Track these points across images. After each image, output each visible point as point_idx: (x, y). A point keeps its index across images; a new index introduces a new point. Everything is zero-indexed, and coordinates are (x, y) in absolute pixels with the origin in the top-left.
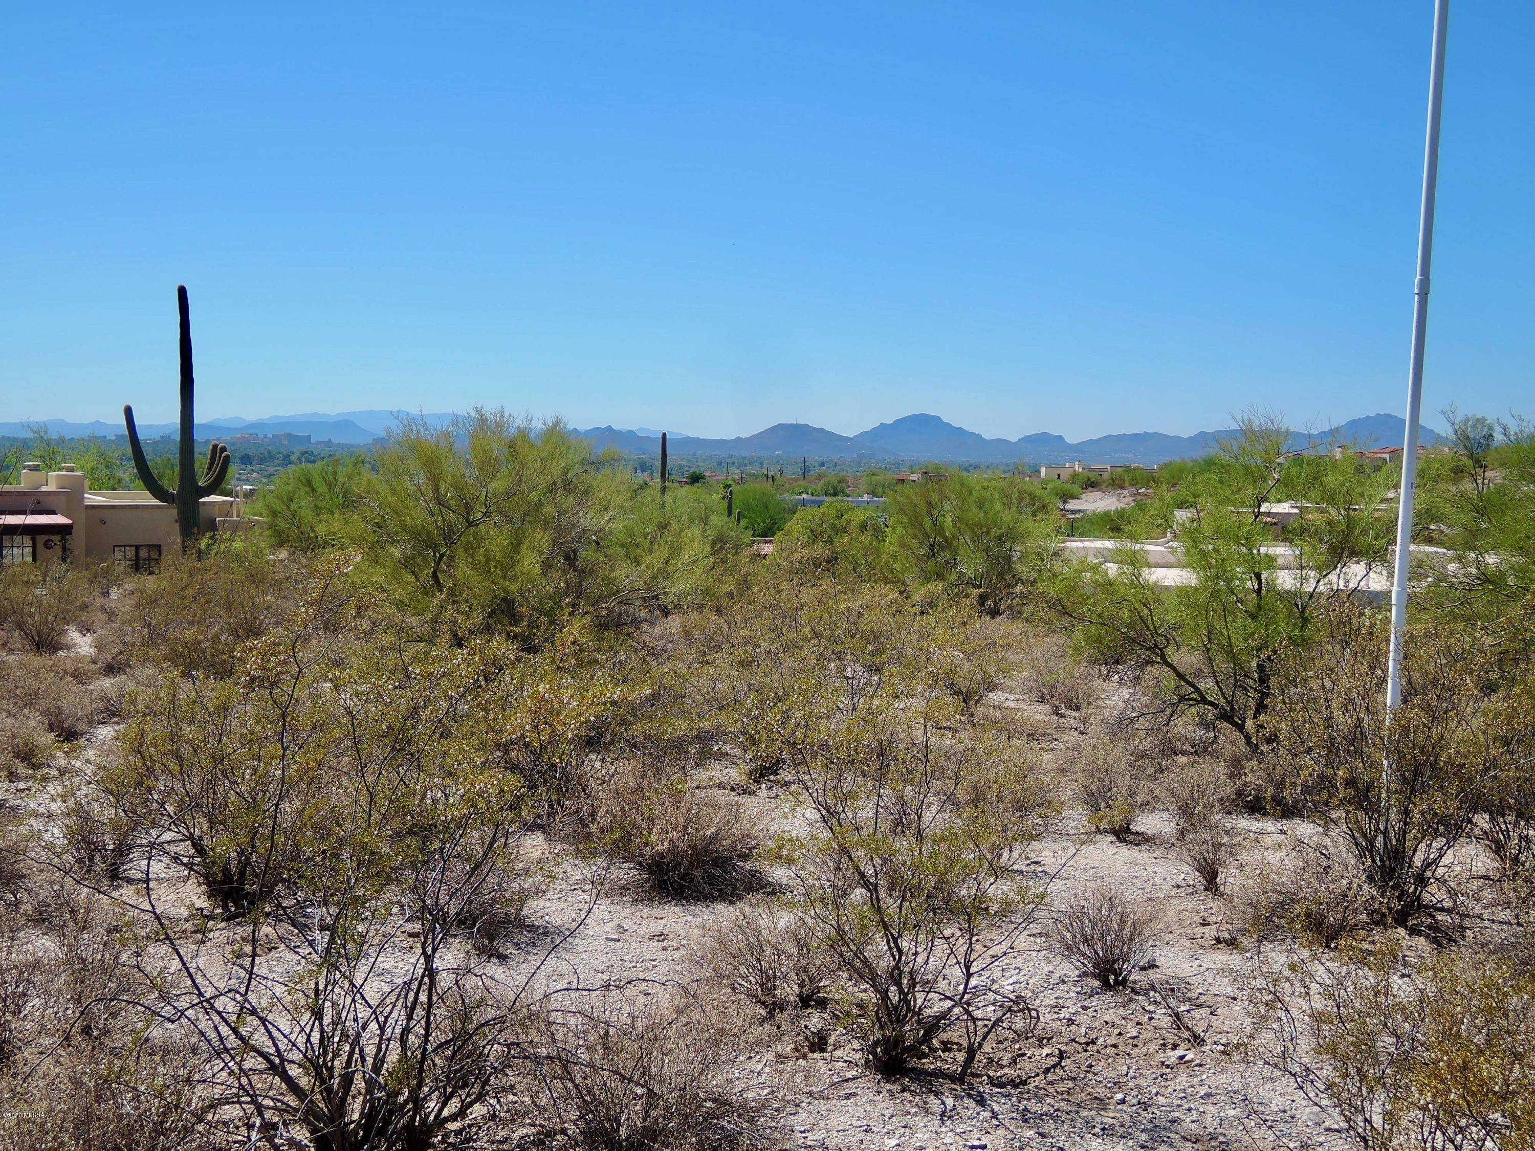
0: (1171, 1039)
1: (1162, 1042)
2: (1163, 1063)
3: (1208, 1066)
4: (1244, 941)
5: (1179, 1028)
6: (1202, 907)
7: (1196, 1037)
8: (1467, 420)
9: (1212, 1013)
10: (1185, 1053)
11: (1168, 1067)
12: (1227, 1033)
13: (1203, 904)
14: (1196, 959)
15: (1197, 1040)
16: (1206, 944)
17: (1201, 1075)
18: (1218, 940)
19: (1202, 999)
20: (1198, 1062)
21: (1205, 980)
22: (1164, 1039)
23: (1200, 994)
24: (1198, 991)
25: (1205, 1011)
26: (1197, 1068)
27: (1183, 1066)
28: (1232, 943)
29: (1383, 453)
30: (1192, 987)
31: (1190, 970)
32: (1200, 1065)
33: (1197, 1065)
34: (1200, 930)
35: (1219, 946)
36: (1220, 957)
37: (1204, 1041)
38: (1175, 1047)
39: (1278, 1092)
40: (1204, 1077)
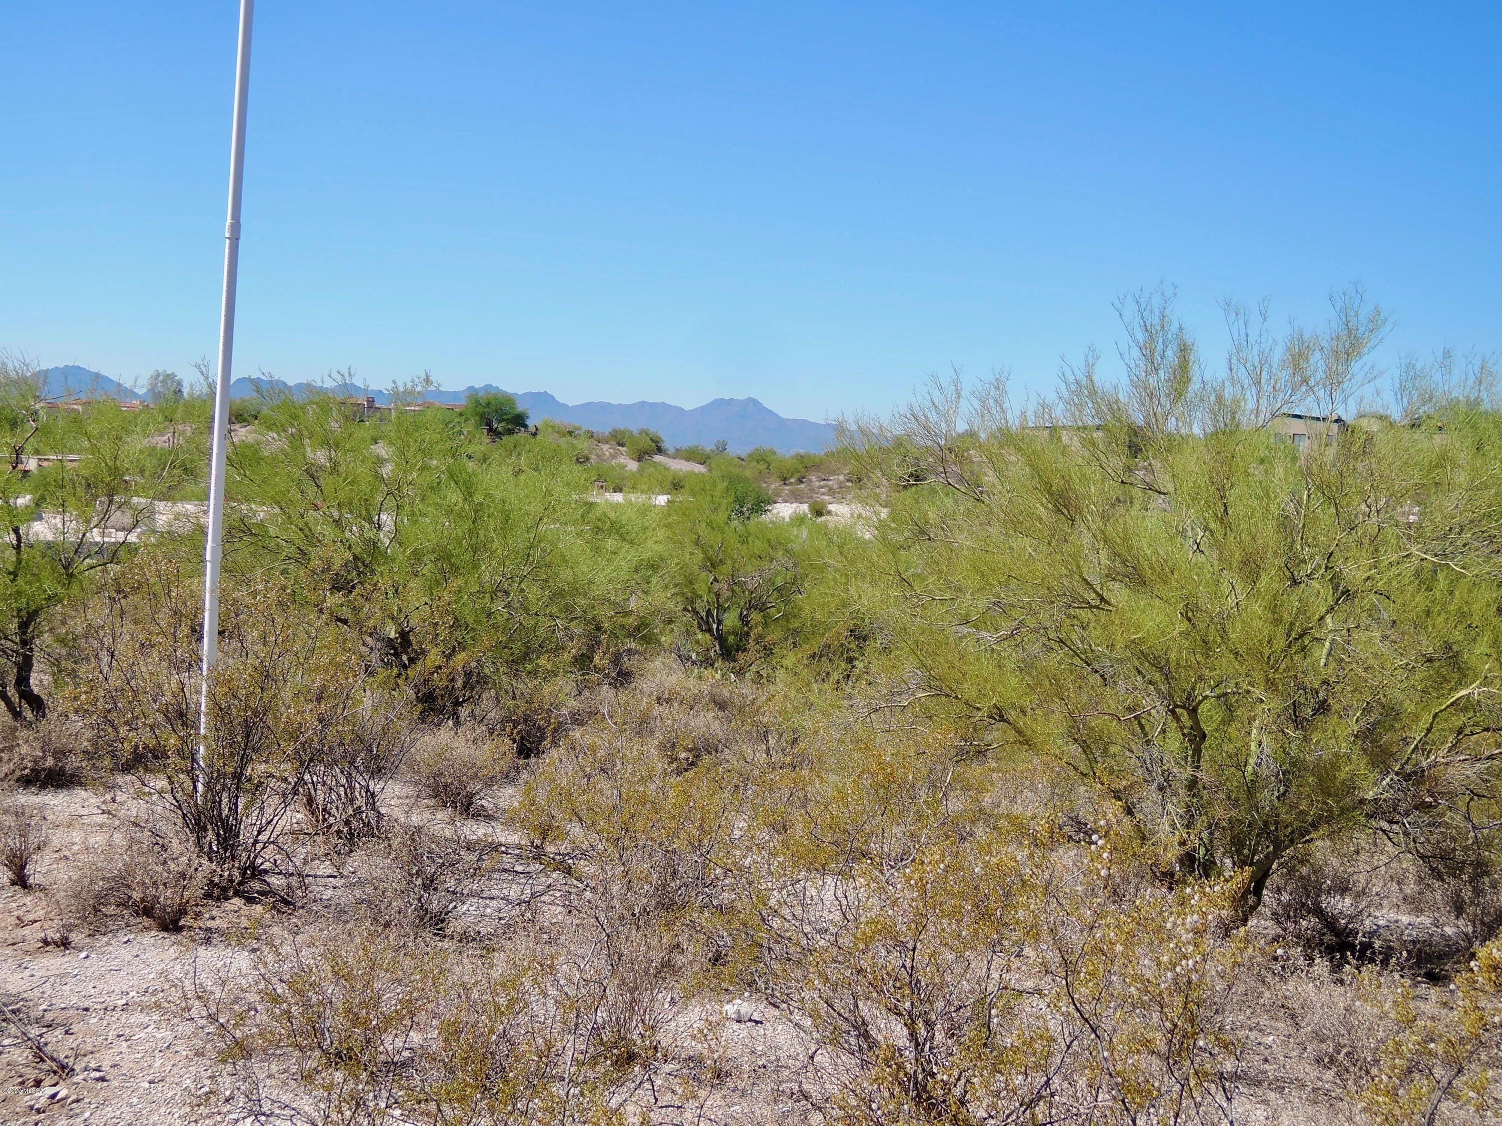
0: (31, 1074)
1: (20, 1080)
2: (31, 1107)
3: (87, 1100)
4: (76, 937)
5: (42, 1060)
6: (14, 905)
7: (63, 1067)
8: (158, 375)
9: (67, 1033)
10: (53, 1090)
11: (39, 1111)
12: (92, 1053)
13: (13, 901)
14: (26, 968)
15: (64, 1070)
16: (31, 948)
17: (83, 1112)
18: (46, 943)
19: (49, 1016)
20: (73, 1097)
21: (43, 993)
22: (20, 1076)
23: (45, 1010)
24: (41, 1008)
25: (59, 1032)
26: (74, 1105)
27: (56, 1106)
28: (64, 944)
29: (76, 404)
30: (31, 1004)
31: (21, 983)
32: (78, 1101)
33: (73, 1102)
34: (21, 932)
35: (47, 949)
36: (52, 961)
37: (73, 1070)
38: (38, 1083)
39: (176, 1116)
40: (87, 1115)
